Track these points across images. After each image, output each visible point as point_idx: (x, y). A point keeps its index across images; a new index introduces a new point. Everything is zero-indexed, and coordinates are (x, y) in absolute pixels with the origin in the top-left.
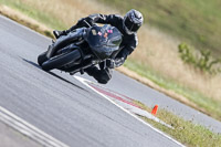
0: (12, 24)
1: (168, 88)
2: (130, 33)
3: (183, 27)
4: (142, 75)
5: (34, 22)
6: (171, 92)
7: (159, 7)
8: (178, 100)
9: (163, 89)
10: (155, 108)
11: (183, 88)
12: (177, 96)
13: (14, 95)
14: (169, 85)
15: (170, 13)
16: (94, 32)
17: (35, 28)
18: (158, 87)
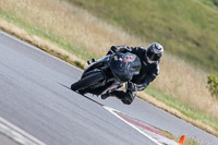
0: (42, 54)
1: (195, 119)
2: (150, 62)
3: (211, 58)
4: (170, 105)
5: (64, 52)
6: (198, 122)
7: (188, 39)
8: (205, 130)
9: (191, 120)
10: (183, 137)
11: (210, 119)
12: (204, 126)
13: (44, 124)
14: (196, 115)
15: (198, 44)
16: (116, 58)
17: (66, 58)
18: (185, 117)
